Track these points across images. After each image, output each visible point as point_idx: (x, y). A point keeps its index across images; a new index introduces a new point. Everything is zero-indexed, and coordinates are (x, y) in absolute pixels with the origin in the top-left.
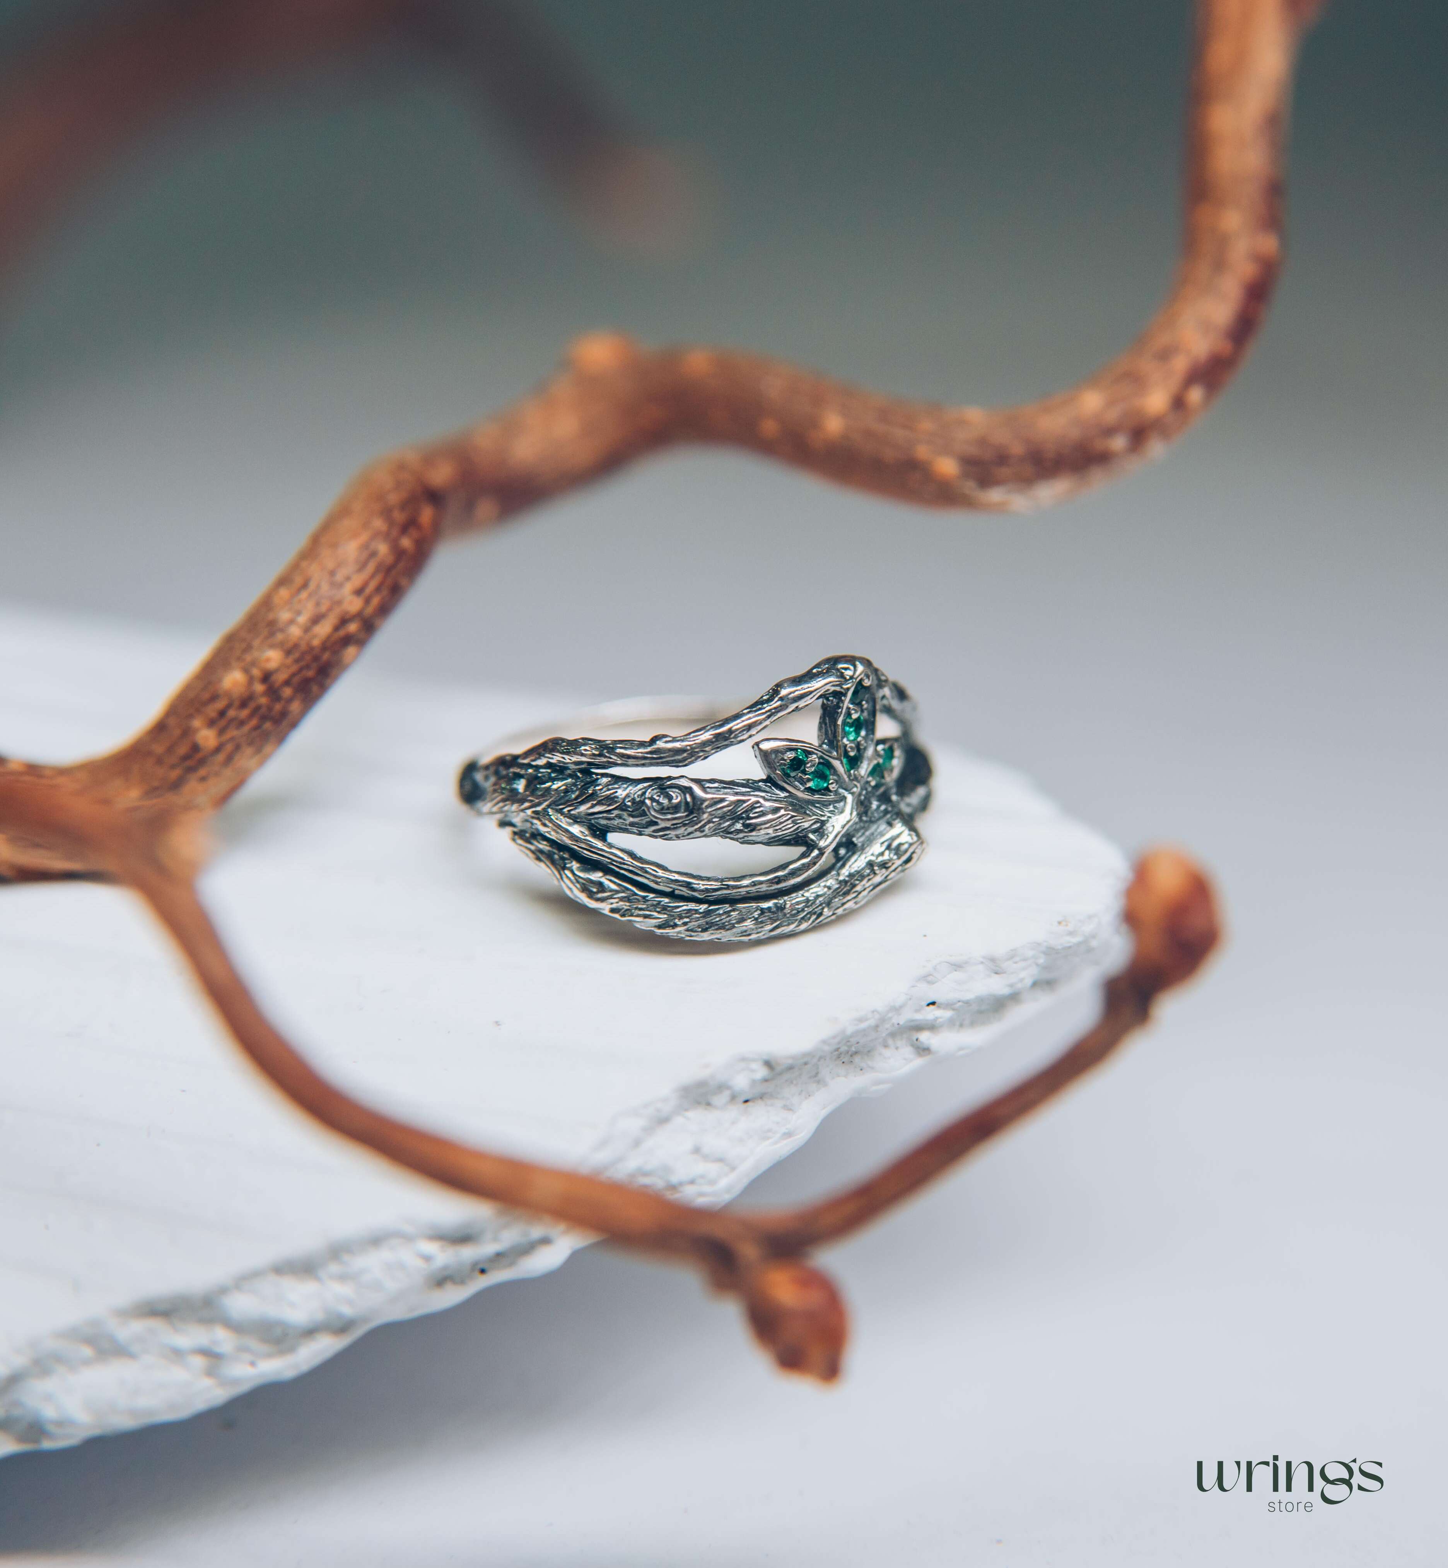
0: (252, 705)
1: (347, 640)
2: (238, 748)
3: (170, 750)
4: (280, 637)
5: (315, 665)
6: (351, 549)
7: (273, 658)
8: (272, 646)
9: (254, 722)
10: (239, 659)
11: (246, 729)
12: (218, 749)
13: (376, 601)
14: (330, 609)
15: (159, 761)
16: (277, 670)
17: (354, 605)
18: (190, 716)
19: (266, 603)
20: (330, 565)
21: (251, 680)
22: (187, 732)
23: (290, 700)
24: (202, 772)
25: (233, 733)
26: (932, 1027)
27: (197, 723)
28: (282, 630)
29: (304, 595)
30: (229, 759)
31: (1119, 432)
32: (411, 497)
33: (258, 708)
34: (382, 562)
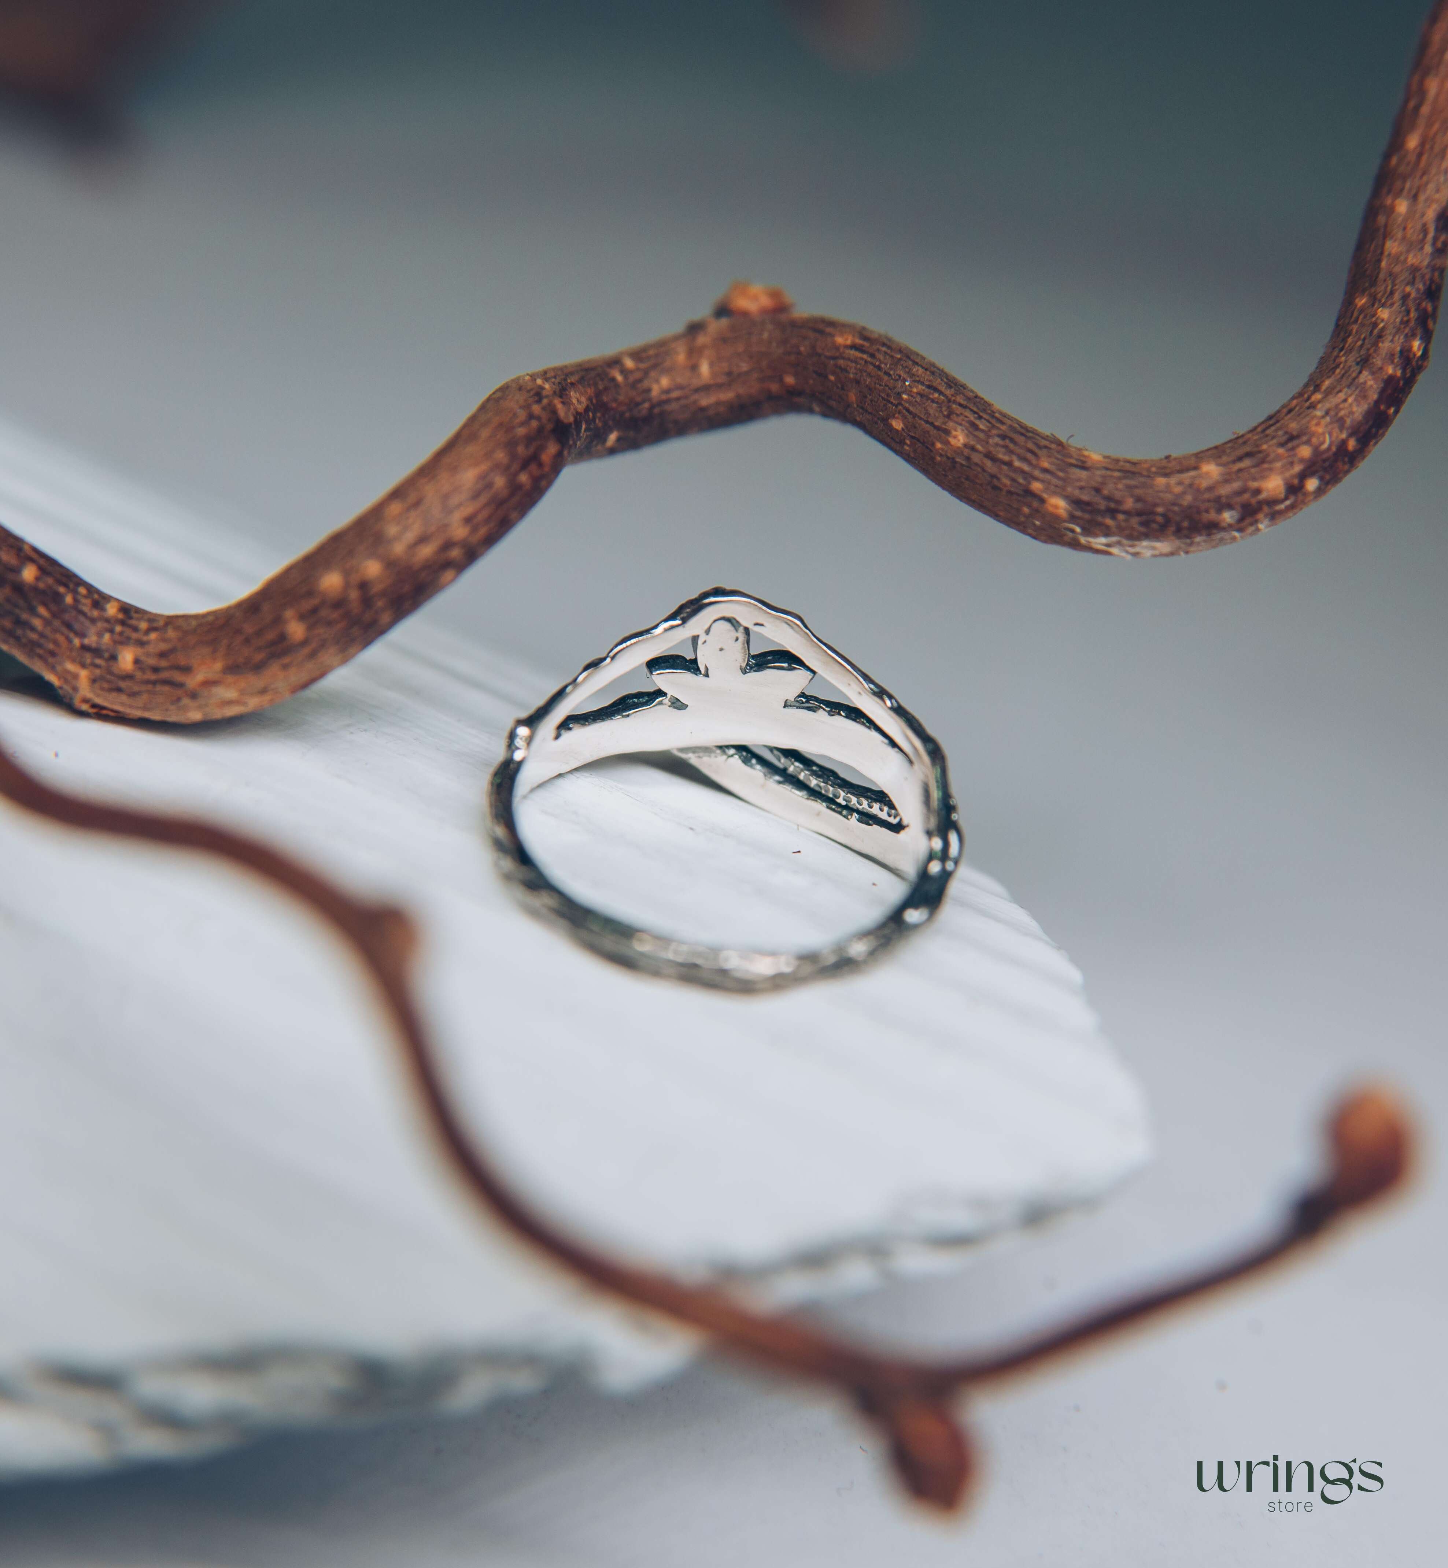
0: (344, 609)
1: (447, 565)
2: (324, 644)
3: (259, 633)
4: (383, 549)
5: (412, 582)
6: (469, 476)
7: (373, 568)
8: (374, 557)
9: (343, 625)
10: (340, 561)
11: (334, 629)
12: (305, 643)
13: (483, 531)
14: (437, 532)
15: (247, 641)
16: (374, 581)
17: (460, 532)
18: (284, 605)
19: (377, 512)
20: (446, 488)
21: (348, 585)
22: (278, 620)
23: (381, 611)
24: (286, 660)
25: (321, 631)
27: (289, 613)
28: (387, 544)
29: (414, 513)
30: (314, 653)
31: (1230, 507)
32: (540, 430)
33: (349, 612)
34: (497, 494)
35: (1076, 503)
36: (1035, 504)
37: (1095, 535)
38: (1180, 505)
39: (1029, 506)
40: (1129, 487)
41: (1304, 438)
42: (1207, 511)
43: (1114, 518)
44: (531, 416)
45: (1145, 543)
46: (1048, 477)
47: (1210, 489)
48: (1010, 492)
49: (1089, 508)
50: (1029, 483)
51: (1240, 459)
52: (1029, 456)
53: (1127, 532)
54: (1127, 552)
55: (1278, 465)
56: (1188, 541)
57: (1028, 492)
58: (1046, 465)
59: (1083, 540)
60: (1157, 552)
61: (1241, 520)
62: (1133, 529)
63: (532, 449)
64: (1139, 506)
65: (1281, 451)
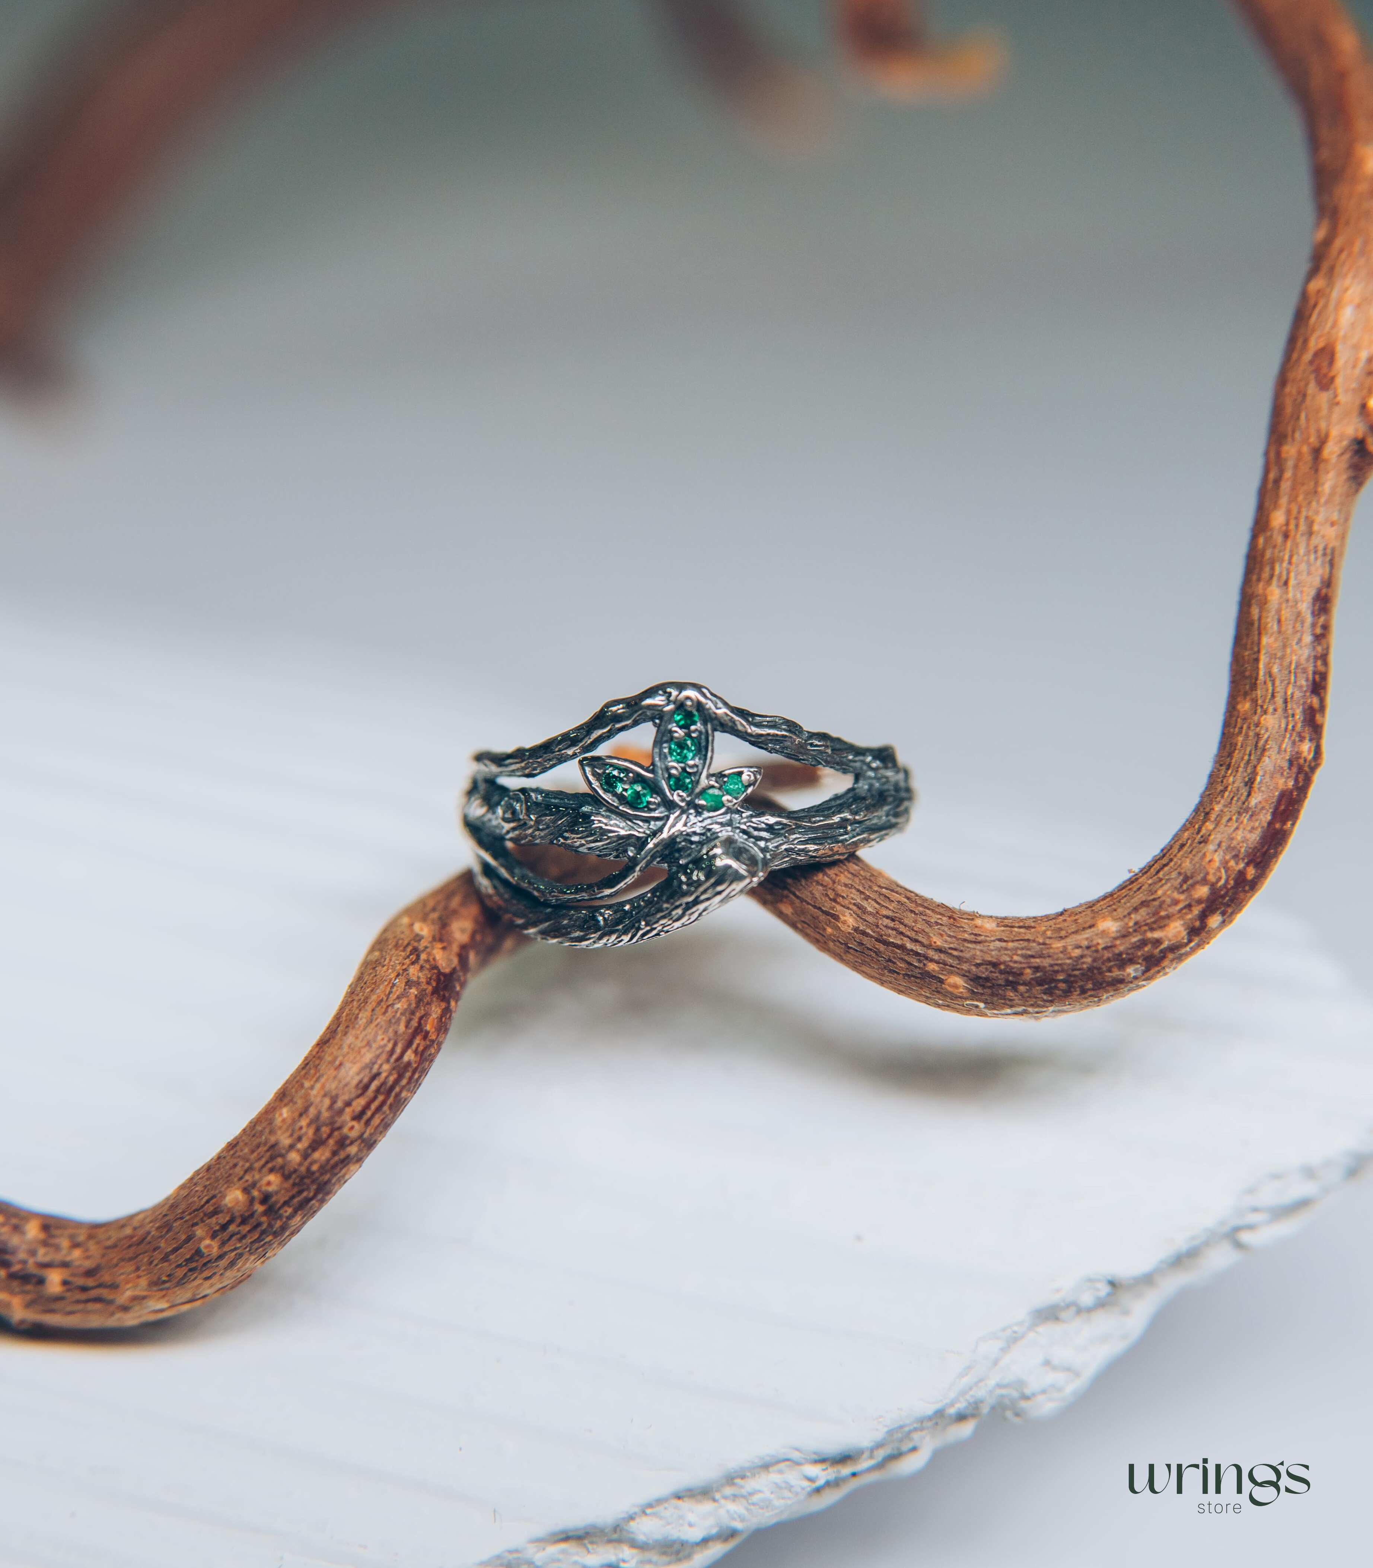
0: (253, 1221)
1: (345, 1161)
2: (240, 1256)
3: (176, 1251)
4: (280, 1160)
5: (314, 1185)
6: (353, 1070)
7: (272, 1182)
8: (271, 1170)
9: (256, 1235)
10: (240, 1178)
11: (248, 1240)
12: (220, 1257)
14: (330, 1136)
15: (165, 1259)
16: (277, 1193)
18: (195, 1225)
20: (331, 1091)
21: (252, 1201)
22: (192, 1238)
23: (290, 1217)
24: (206, 1273)
25: (234, 1244)
27: (199, 1232)
28: (282, 1156)
30: (233, 1262)
31: (1131, 961)
33: (259, 1224)
34: (383, 1084)
35: (976, 980)
36: (935, 984)
37: (1000, 1007)
38: (1081, 968)
39: (929, 986)
40: (1026, 957)
41: (1200, 877)
42: (1110, 969)
43: (1016, 990)
45: (1054, 1008)
46: (943, 957)
47: (1109, 947)
48: (909, 976)
49: (989, 984)
50: (925, 964)
51: (1136, 909)
52: (920, 937)
53: (1032, 1001)
54: (1037, 1018)
55: (1175, 911)
56: (1099, 999)
57: (926, 973)
58: (938, 944)
61: (1147, 970)
62: (1037, 997)
64: (1039, 975)
65: (1177, 896)
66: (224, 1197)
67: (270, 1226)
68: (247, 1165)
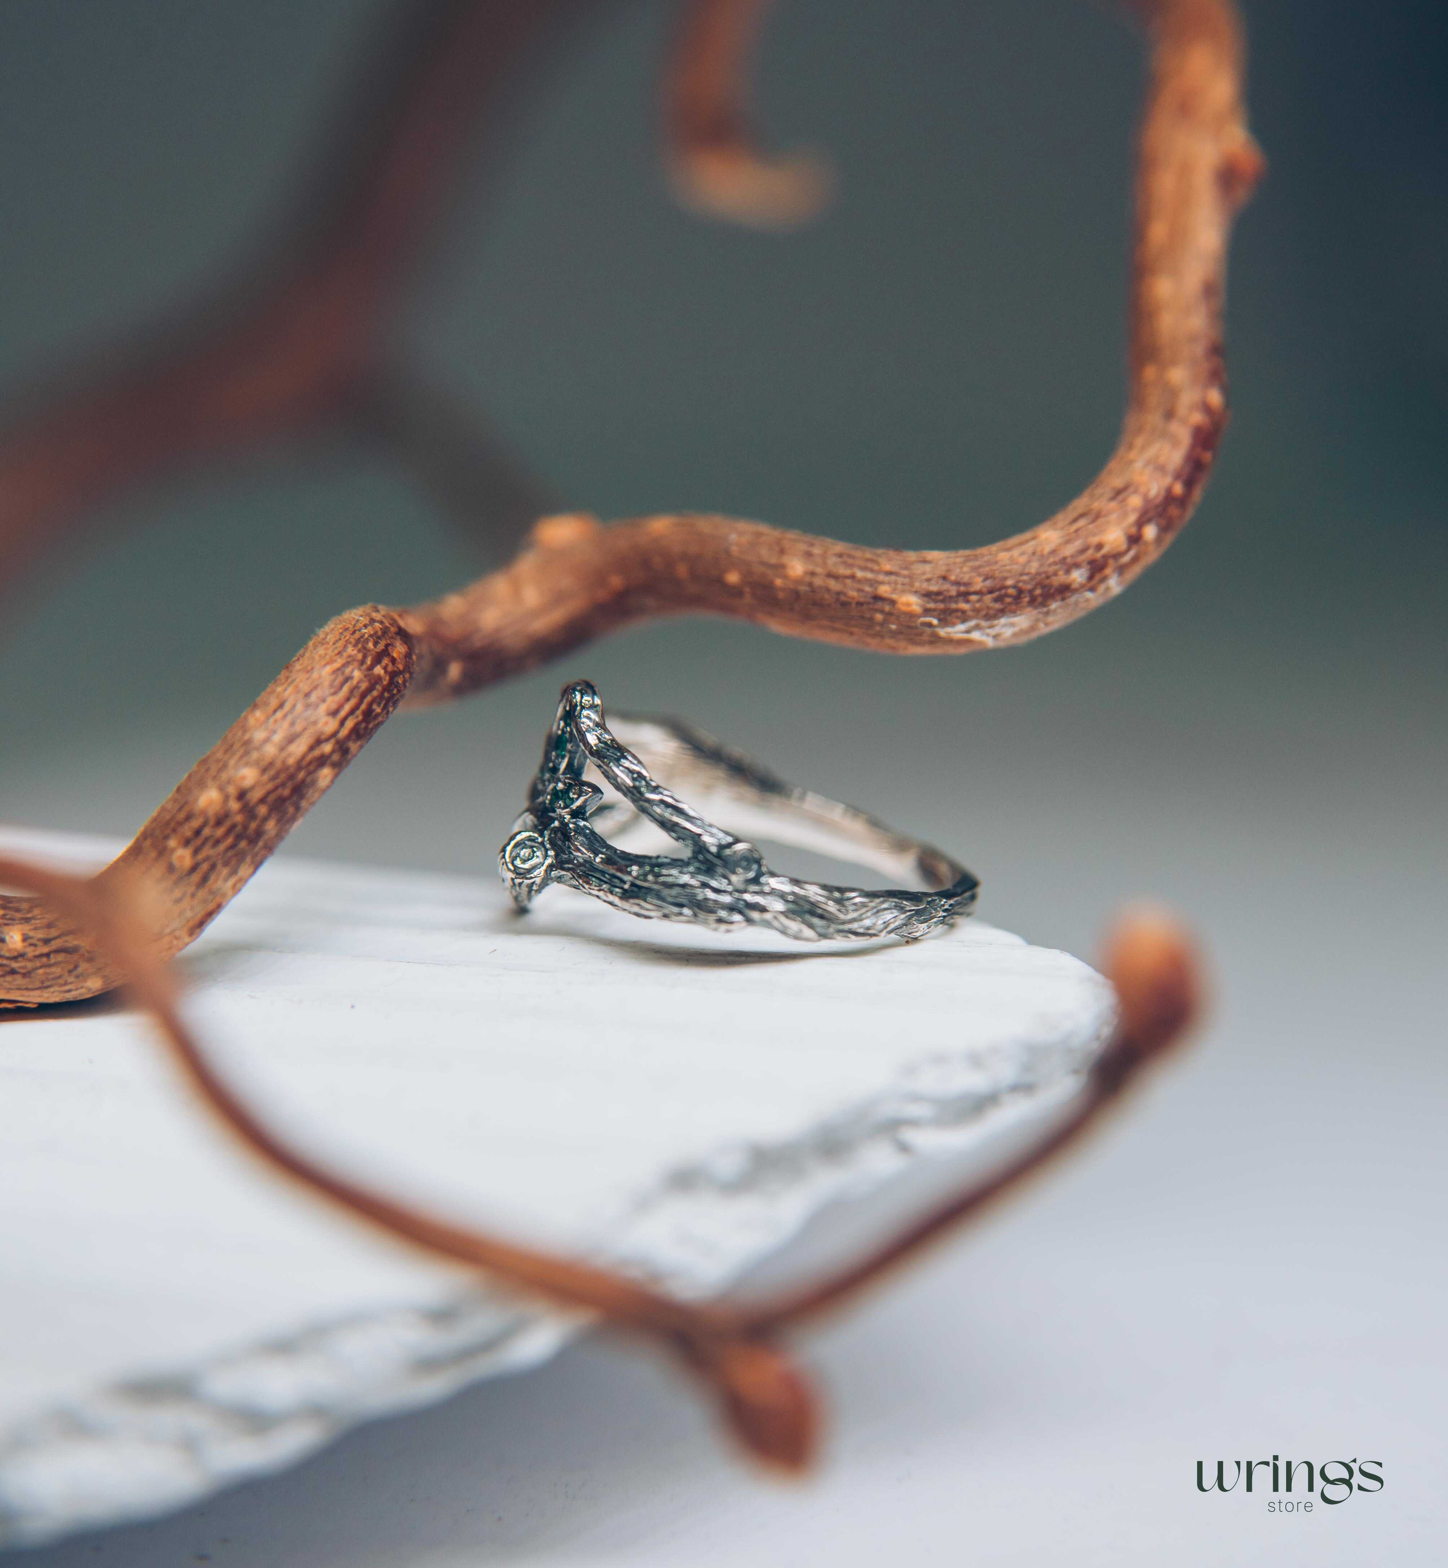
0: (228, 823)
1: (321, 762)
2: (213, 867)
4: (255, 755)
5: (290, 785)
6: (325, 674)
7: (248, 775)
8: (247, 764)
9: (230, 840)
10: (215, 778)
11: (222, 847)
12: (193, 869)
13: (350, 724)
14: (305, 729)
16: (252, 788)
17: (329, 726)
18: (166, 838)
20: (305, 687)
21: (226, 798)
22: (162, 851)
23: (265, 819)
25: (207, 851)
26: (913, 1123)
27: (172, 843)
28: (257, 749)
29: (279, 714)
30: (205, 879)
31: (1077, 566)
32: (385, 631)
33: (233, 827)
34: (357, 687)
35: (927, 595)
36: (887, 608)
37: (953, 624)
38: (1028, 574)
39: (882, 611)
40: (974, 569)
41: (1131, 489)
42: (1055, 574)
43: (968, 601)
44: (372, 621)
45: (1003, 621)
46: (893, 578)
47: (1053, 552)
48: (860, 604)
49: (941, 597)
50: (876, 589)
51: (1075, 520)
52: (870, 565)
53: (983, 613)
54: (988, 635)
55: (1113, 517)
56: (1045, 609)
57: (877, 598)
58: (888, 567)
59: (942, 632)
60: (1016, 629)
61: (1091, 578)
62: (988, 608)
63: (381, 646)
64: (988, 583)
65: (1113, 504)
66: (196, 800)
67: (245, 827)
68: (221, 764)
